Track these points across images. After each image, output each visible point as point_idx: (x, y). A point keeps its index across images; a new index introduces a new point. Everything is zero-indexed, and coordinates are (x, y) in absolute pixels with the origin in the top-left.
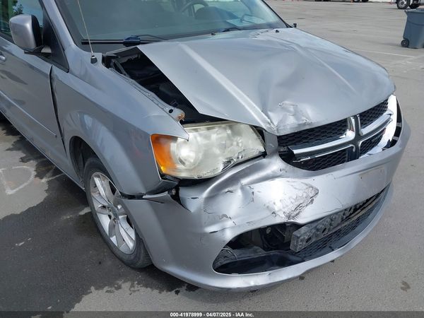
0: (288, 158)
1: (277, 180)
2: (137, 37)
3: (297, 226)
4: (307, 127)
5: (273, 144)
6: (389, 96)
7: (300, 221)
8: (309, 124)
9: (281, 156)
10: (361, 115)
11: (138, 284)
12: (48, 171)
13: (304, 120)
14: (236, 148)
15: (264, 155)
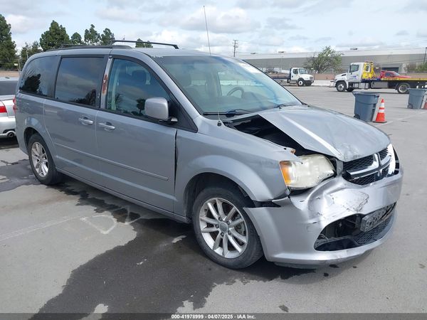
0: (347, 177)
1: (345, 190)
2: (234, 111)
3: (362, 216)
4: (358, 158)
5: (340, 168)
6: (388, 145)
7: (363, 212)
8: (359, 156)
9: (343, 177)
10: (379, 152)
11: (246, 278)
12: (125, 217)
13: (356, 153)
14: (318, 172)
15: (335, 175)
